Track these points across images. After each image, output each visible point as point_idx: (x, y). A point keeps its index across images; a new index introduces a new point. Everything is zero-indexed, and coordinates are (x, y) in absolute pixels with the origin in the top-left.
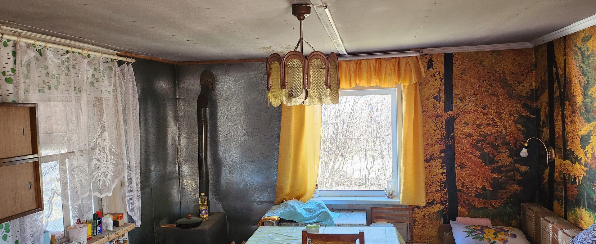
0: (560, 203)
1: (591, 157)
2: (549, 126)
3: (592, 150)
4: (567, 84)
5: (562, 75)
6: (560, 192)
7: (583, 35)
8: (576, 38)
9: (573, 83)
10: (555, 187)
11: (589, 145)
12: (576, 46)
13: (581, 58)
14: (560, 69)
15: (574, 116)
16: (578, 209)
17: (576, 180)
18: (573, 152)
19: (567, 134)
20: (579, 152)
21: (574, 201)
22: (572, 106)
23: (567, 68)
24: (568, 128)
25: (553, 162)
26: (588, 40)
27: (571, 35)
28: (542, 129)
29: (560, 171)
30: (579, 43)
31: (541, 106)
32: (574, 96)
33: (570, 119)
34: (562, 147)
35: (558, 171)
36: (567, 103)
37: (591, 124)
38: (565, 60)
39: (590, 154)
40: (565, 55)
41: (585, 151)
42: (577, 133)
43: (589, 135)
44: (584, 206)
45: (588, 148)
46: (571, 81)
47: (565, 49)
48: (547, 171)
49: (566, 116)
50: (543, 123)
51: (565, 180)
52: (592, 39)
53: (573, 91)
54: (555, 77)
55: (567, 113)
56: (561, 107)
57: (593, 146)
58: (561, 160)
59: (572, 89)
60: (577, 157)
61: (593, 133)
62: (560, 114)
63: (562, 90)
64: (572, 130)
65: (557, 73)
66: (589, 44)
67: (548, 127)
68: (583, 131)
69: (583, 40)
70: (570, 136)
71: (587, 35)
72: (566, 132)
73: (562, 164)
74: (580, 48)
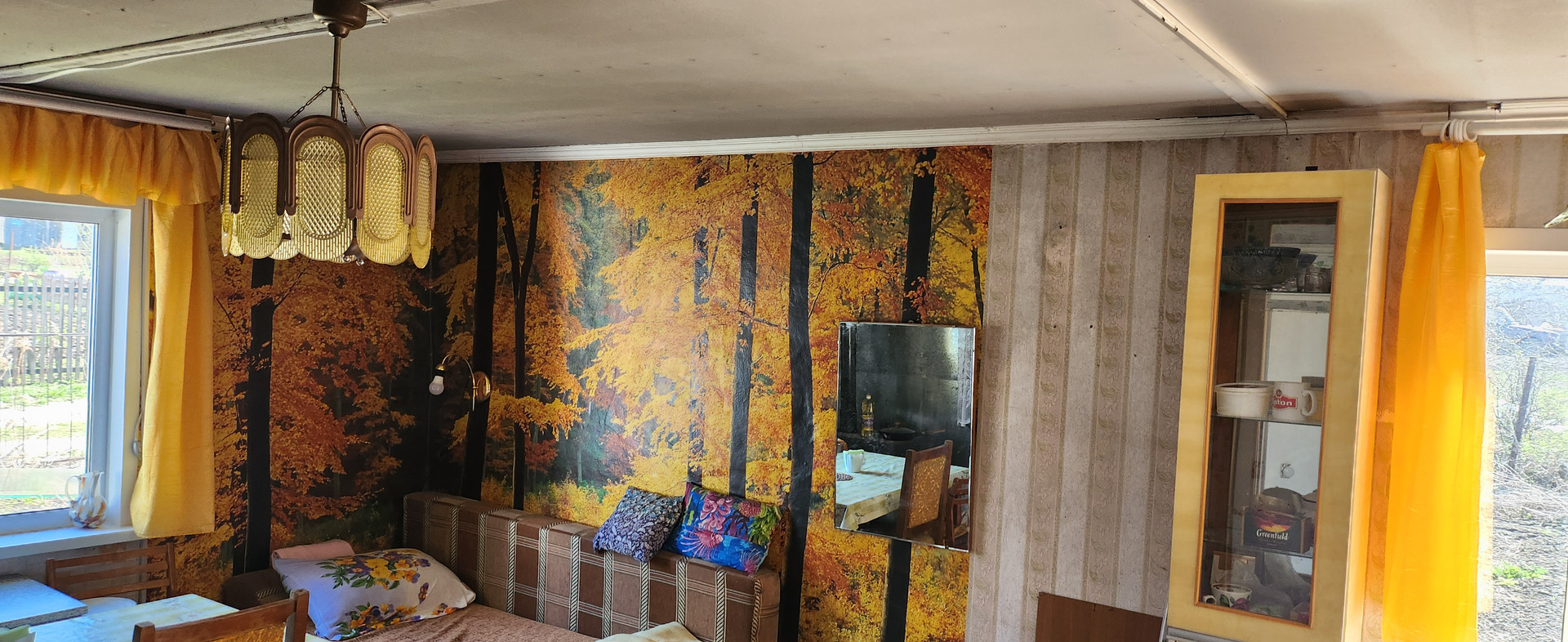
0: (504, 482)
1: (596, 388)
2: (473, 329)
3: (599, 375)
4: (537, 252)
5: (523, 233)
6: (504, 460)
7: (589, 170)
8: (570, 171)
9: (556, 252)
10: (487, 451)
11: (593, 367)
12: (569, 185)
13: (579, 210)
14: (518, 222)
15: (553, 314)
16: (557, 485)
17: (554, 433)
18: (547, 380)
19: (529, 347)
20: (568, 382)
21: (546, 472)
22: (550, 294)
23: (540, 226)
24: (534, 336)
25: (484, 404)
26: (602, 182)
27: (557, 163)
28: (450, 336)
29: (507, 419)
30: (579, 183)
31: (453, 289)
32: (556, 277)
33: (539, 319)
34: (513, 372)
35: (501, 418)
36: (533, 289)
37: (600, 329)
38: (535, 209)
39: (595, 384)
40: (535, 197)
41: (580, 377)
42: (559, 346)
43: (591, 351)
44: (574, 477)
45: (590, 373)
46: (548, 248)
47: (536, 185)
48: (462, 424)
49: (528, 313)
50: (456, 323)
51: (520, 435)
52: (611, 181)
53: (553, 266)
54: (501, 235)
55: (532, 307)
56: (516, 294)
57: (602, 368)
58: (509, 397)
59: (552, 263)
60: (557, 389)
61: (604, 346)
62: (512, 308)
63: (522, 263)
64: (545, 340)
65: (509, 229)
66: (605, 189)
67: (471, 332)
68: (575, 342)
69: (588, 179)
70: (539, 351)
71: (599, 172)
72: (526, 343)
73: (513, 406)
74: (581, 192)
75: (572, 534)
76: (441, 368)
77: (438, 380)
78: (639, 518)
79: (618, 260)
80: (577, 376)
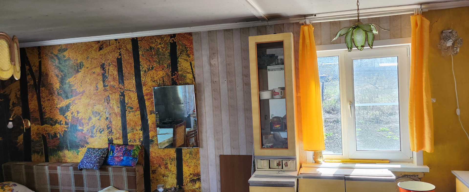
0: (40, 154)
1: (71, 118)
2: (21, 105)
3: (72, 114)
4: (43, 76)
5: (36, 71)
6: (40, 147)
7: (59, 48)
8: (52, 49)
9: (50, 76)
10: (32, 145)
11: (69, 112)
12: (52, 53)
13: (57, 61)
14: (34, 67)
15: (52, 96)
16: (61, 152)
17: (57, 135)
18: (52, 118)
19: (44, 108)
20: (60, 118)
21: (56, 148)
22: (49, 90)
23: (43, 68)
24: (46, 104)
25: (29, 129)
26: (65, 51)
27: (46, 46)
28: (12, 108)
29: (39, 133)
30: (56, 52)
31: (11, 92)
32: (51, 84)
33: (46, 99)
34: (39, 117)
35: (36, 133)
36: (42, 89)
37: (70, 99)
38: (40, 62)
39: (70, 117)
40: (39, 58)
41: (65, 116)
42: (55, 106)
43: (68, 107)
44: (67, 148)
45: (68, 114)
46: (47, 75)
47: (39, 54)
48: (21, 137)
49: (42, 97)
50: (13, 104)
51: (44, 138)
52: (68, 51)
53: (50, 80)
54: (28, 72)
55: (43, 95)
56: (36, 91)
57: (73, 112)
58: (38, 126)
59: (49, 79)
60: (57, 120)
61: (72, 104)
62: (35, 96)
63: (37, 81)
64: (50, 105)
65: (31, 70)
66: (66, 53)
67: (20, 106)
68: (62, 104)
69: (59, 51)
70: (48, 109)
71: (63, 48)
72: (43, 107)
73: (40, 129)
74: (57, 55)
75: (69, 166)
76: (11, 119)
77: (11, 123)
78: (93, 156)
79: (74, 76)
80: (63, 116)
